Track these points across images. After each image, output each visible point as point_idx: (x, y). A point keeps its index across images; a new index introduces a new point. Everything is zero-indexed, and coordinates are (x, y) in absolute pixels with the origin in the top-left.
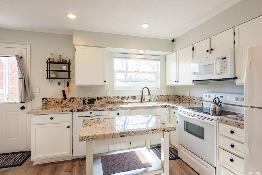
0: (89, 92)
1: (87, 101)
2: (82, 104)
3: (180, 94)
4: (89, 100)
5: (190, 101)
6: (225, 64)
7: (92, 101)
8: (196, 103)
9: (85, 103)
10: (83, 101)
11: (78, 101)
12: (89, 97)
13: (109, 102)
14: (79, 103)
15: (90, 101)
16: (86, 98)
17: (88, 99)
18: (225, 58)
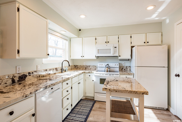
0: (19, 67)
1: (16, 79)
2: (10, 83)
3: (78, 65)
4: (20, 77)
5: (86, 68)
6: (116, 50)
7: (22, 78)
8: (90, 69)
9: (15, 82)
10: (11, 80)
11: (4, 81)
12: (19, 74)
13: (40, 76)
14: (6, 83)
15: (20, 79)
16: (16, 75)
17: (18, 76)
18: (116, 47)
